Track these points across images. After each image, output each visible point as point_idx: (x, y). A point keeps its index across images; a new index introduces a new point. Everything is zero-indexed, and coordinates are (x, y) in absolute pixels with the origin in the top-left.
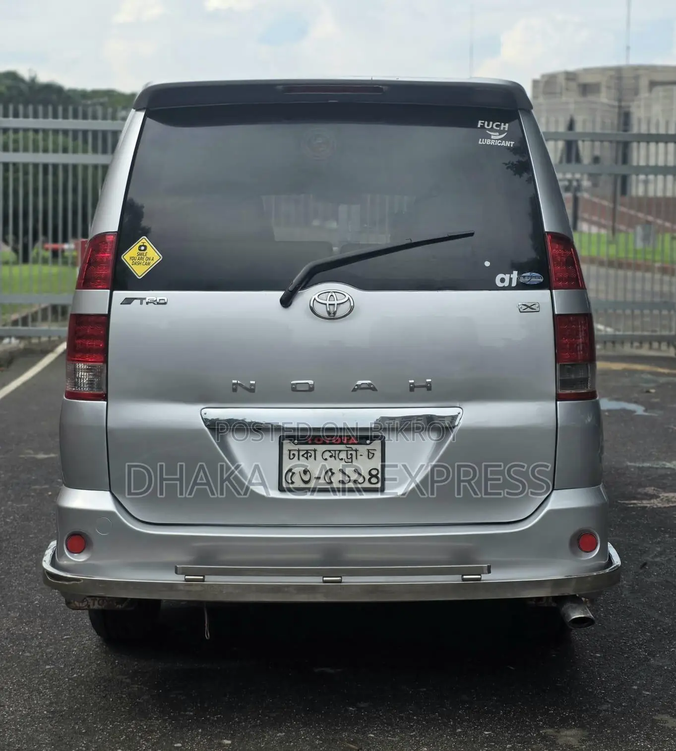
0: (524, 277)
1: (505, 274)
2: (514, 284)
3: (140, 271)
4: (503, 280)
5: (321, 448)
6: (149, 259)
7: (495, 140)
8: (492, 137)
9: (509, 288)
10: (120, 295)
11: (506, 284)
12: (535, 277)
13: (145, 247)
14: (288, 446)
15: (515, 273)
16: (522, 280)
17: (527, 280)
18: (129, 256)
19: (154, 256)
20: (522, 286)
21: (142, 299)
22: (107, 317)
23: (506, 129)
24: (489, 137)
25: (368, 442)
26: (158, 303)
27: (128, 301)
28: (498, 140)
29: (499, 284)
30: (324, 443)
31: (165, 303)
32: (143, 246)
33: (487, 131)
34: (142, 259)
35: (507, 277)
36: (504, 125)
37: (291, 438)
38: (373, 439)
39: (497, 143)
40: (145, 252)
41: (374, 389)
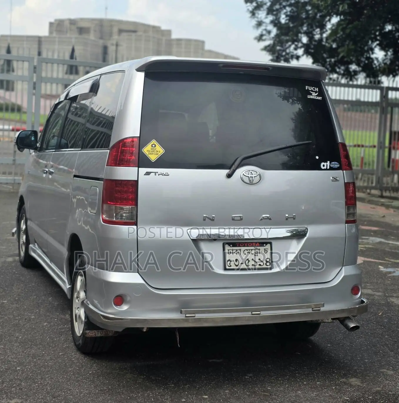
0: (332, 164)
1: (324, 163)
2: (328, 168)
3: (153, 158)
4: (324, 166)
5: (243, 248)
6: (158, 151)
7: (314, 96)
8: (313, 95)
9: (326, 169)
10: (143, 170)
11: (325, 168)
12: (336, 164)
13: (155, 145)
14: (227, 247)
15: (329, 162)
16: (331, 166)
17: (333, 165)
18: (147, 150)
19: (160, 150)
20: (331, 169)
21: (155, 173)
22: (137, 182)
23: (318, 91)
24: (311, 94)
25: (265, 245)
26: (165, 175)
27: (148, 174)
28: (315, 96)
29: (323, 168)
30: (244, 246)
31: (168, 175)
32: (154, 144)
33: (311, 92)
34: (154, 151)
35: (325, 164)
36: (317, 89)
37: (229, 244)
38: (266, 243)
39: (315, 98)
40: (155, 148)
41: (270, 219)
